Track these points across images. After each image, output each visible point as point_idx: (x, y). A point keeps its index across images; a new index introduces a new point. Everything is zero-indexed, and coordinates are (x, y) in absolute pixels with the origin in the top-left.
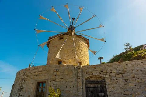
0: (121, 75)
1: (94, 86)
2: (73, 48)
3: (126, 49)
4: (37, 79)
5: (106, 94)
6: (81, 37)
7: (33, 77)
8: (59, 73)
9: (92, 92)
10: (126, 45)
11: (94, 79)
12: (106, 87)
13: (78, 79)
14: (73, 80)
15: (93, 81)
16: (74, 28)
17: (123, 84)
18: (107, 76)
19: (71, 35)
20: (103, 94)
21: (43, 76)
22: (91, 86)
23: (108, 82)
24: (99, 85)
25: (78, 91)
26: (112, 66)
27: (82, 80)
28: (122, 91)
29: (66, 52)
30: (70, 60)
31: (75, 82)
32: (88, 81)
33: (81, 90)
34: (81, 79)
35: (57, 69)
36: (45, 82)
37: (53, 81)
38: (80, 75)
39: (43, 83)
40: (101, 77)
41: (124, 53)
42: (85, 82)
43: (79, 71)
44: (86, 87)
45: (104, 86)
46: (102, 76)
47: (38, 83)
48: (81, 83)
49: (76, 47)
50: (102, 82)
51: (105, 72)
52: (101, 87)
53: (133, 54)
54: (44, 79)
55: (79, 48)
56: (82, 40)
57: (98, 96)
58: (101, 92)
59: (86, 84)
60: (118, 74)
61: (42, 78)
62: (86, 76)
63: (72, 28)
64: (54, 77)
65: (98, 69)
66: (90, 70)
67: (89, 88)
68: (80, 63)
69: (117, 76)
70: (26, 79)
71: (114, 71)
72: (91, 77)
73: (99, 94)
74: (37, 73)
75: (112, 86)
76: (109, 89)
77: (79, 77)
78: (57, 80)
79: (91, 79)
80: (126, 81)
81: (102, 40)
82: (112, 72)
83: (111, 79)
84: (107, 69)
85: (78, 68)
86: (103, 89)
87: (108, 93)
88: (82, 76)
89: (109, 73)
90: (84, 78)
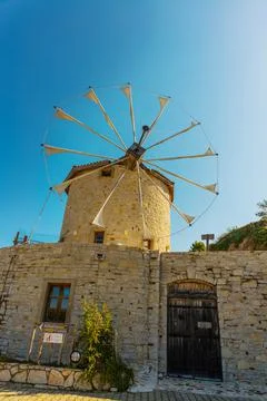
0: (253, 284)
1: (188, 303)
3: (261, 214)
4: (47, 276)
5: (216, 325)
6: (157, 175)
7: (36, 270)
9: (181, 317)
10: (263, 206)
11: (188, 286)
12: (216, 308)
13: (150, 283)
14: (139, 286)
15: (188, 292)
16: (144, 150)
17: (257, 303)
18: (221, 282)
19: (133, 168)
20: (208, 325)
21: (64, 270)
22: (181, 302)
23: (221, 295)
24: (200, 304)
25: (149, 314)
26: (235, 260)
27: (161, 286)
28: (254, 320)
30: (126, 233)
31: (141, 291)
32: (174, 291)
33: (156, 310)
34: (158, 284)
35: (100, 255)
36: (69, 285)
37: (90, 285)
38: (156, 274)
39: (63, 286)
40: (205, 283)
41: (255, 224)
42: (166, 292)
43: (153, 263)
44: (169, 306)
45: (213, 304)
46: (210, 280)
47: (51, 287)
48: (158, 294)
50: (209, 295)
51: (215, 271)
52: (204, 306)
54: (65, 276)
55: (149, 204)
57: (196, 328)
58: (205, 319)
59: (169, 298)
60: (248, 280)
61: (61, 275)
62: (170, 279)
63: (137, 150)
64: (91, 274)
65: (201, 264)
66: (179, 264)
67: (176, 306)
68: (150, 242)
69: (246, 285)
70: (17, 274)
71: (240, 272)
72: (183, 282)
73: (200, 324)
74: (47, 261)
75: (232, 307)
76: (224, 313)
77: (153, 280)
78: (100, 282)
79: (181, 287)
80: (266, 297)
81: (211, 188)
82: (235, 273)
83: (231, 291)
84: (221, 265)
85: (153, 256)
86: (210, 312)
87: (221, 321)
88: (160, 278)
89: (226, 275)
90: (165, 282)
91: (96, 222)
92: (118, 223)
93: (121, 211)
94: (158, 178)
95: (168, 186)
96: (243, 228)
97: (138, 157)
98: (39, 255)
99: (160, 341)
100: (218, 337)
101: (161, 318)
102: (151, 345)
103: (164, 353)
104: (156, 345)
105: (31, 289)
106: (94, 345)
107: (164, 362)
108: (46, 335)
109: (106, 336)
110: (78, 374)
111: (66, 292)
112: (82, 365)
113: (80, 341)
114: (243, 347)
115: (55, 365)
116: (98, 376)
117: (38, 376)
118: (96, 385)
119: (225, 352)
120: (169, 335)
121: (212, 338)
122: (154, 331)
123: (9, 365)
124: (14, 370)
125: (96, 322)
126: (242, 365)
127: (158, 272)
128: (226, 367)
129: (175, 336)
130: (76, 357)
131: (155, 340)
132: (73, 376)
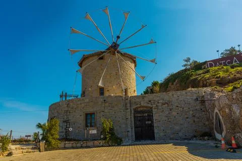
0: (166, 105)
1: (142, 115)
2: (117, 71)
3: (185, 66)
4: (84, 111)
5: (152, 122)
6: (126, 55)
7: (79, 109)
8: (107, 104)
9: (139, 121)
10: (186, 61)
11: (141, 109)
12: (152, 116)
13: (126, 109)
14: (122, 111)
15: (141, 111)
16: (119, 45)
17: (168, 112)
18: (154, 106)
19: (114, 54)
20: (150, 122)
21: (91, 108)
22: (139, 115)
23: (154, 111)
24: (147, 115)
25: (127, 121)
26: (159, 97)
27: (130, 109)
28: (167, 118)
29: (108, 77)
30: (114, 87)
31: (124, 113)
32: (136, 111)
33: (130, 119)
35: (104, 100)
36: (94, 113)
37: (102, 113)
38: (128, 105)
39: (92, 114)
40: (148, 107)
42: (133, 112)
43: (127, 101)
44: (135, 117)
46: (150, 105)
47: (87, 115)
48: (129, 113)
50: (150, 112)
51: (152, 102)
53: (192, 74)
54: (92, 110)
55: (124, 71)
57: (145, 124)
58: (148, 120)
59: (134, 114)
61: (90, 110)
62: (134, 107)
63: (115, 46)
64: (103, 108)
65: (146, 99)
66: (138, 100)
67: (137, 117)
68: (126, 90)
69: (164, 106)
70: (71, 111)
71: (161, 101)
72: (139, 107)
73: (147, 122)
74: (83, 105)
75: (158, 115)
76: (155, 117)
78: (106, 111)
79: (139, 109)
80: (171, 110)
82: (159, 102)
83: (158, 109)
84: (154, 99)
85: (127, 98)
86: (150, 117)
87: (154, 120)
88: (130, 106)
90: (132, 108)
91: (100, 84)
92: (110, 83)
94: (127, 57)
95: (133, 60)
96: (176, 73)
97: (116, 49)
98: (79, 103)
99: (132, 130)
100: (153, 126)
101: (131, 122)
102: (128, 131)
103: (134, 134)
104: (130, 132)
105: (79, 116)
106: (108, 132)
107: (134, 137)
108: (90, 131)
109: (111, 129)
110: (104, 141)
111: (93, 116)
112: (105, 139)
113: (103, 131)
114: (162, 128)
115: (95, 140)
116: (110, 141)
117: (90, 144)
118: (110, 144)
119: (156, 131)
120: (135, 128)
121: (151, 126)
122: (129, 127)
123: (80, 142)
124: (82, 143)
125: (107, 125)
126: (162, 134)
128: (156, 136)
129: (138, 127)
130: (102, 136)
131: (130, 130)
132: (102, 142)
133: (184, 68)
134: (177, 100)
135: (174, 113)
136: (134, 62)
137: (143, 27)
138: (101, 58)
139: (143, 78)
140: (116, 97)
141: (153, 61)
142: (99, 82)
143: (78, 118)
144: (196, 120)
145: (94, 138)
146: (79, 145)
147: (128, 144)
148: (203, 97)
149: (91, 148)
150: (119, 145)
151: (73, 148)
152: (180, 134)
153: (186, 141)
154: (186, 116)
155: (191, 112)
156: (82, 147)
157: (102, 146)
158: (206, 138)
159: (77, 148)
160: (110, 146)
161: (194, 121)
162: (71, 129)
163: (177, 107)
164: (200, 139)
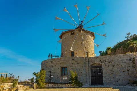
0: (111, 63)
1: (96, 69)
2: (82, 42)
4: (61, 66)
5: (102, 74)
6: (88, 32)
7: (58, 64)
8: (74, 62)
9: (94, 72)
11: (95, 65)
12: (102, 70)
13: (86, 65)
15: (95, 66)
16: (83, 26)
17: (111, 68)
18: (103, 63)
19: (80, 31)
20: (100, 74)
22: (94, 69)
23: (103, 66)
24: (99, 69)
25: (86, 72)
26: (107, 58)
27: (89, 66)
30: (80, 51)
31: (84, 67)
32: (92, 66)
33: (88, 71)
35: (73, 60)
36: (66, 67)
37: (71, 67)
38: (87, 63)
40: (100, 64)
42: (90, 67)
43: (86, 60)
44: (91, 70)
45: (102, 69)
47: (62, 68)
48: (88, 68)
49: (84, 41)
50: (100, 67)
51: (102, 61)
54: (65, 65)
55: (86, 42)
56: (89, 34)
57: (98, 74)
58: (100, 72)
60: (109, 62)
61: (64, 65)
62: (91, 64)
63: (81, 26)
64: (72, 64)
65: (98, 59)
66: (93, 60)
67: (93, 70)
69: (109, 64)
70: (53, 66)
71: (108, 61)
73: (99, 74)
74: (60, 62)
75: (106, 69)
76: (104, 70)
78: (74, 66)
79: (94, 65)
80: (113, 66)
82: (107, 61)
83: (105, 65)
84: (103, 59)
85: (86, 58)
86: (101, 71)
88: (89, 64)
89: (105, 61)
91: (71, 50)
92: (77, 49)
93: (78, 45)
95: (92, 34)
97: (81, 29)
98: (58, 60)
99: (89, 79)
100: (103, 76)
101: (89, 73)
102: (87, 79)
105: (58, 69)
106: (74, 79)
107: (90, 82)
108: (64, 78)
109: (76, 77)
110: (71, 85)
111: (66, 69)
112: (72, 83)
113: (71, 79)
114: (108, 78)
115: (66, 83)
116: (75, 85)
117: (63, 85)
119: (104, 79)
120: (91, 77)
121: (101, 76)
122: (88, 76)
123: (57, 84)
124: (58, 85)
125: (74, 75)
126: (108, 82)
127: (88, 62)
128: (104, 82)
129: (93, 77)
130: (70, 82)
131: (88, 78)
132: (70, 85)
133: (126, 39)
134: (118, 60)
135: (116, 68)
136: (93, 36)
137: (98, 15)
138: (73, 34)
139: (98, 46)
140: (80, 57)
141: (104, 35)
142: (71, 48)
143: (57, 70)
144: (129, 73)
145: (66, 82)
146: (57, 86)
147: (86, 87)
148: (134, 58)
149: (63, 88)
150: (80, 87)
151: (53, 88)
152: (119, 82)
153: (122, 86)
154: (123, 71)
155: (126, 68)
156: (58, 88)
157: (70, 87)
158: (135, 85)
159: (55, 88)
160: (74, 87)
161: (128, 74)
162: (52, 77)
163: (118, 64)
164: (132, 86)
